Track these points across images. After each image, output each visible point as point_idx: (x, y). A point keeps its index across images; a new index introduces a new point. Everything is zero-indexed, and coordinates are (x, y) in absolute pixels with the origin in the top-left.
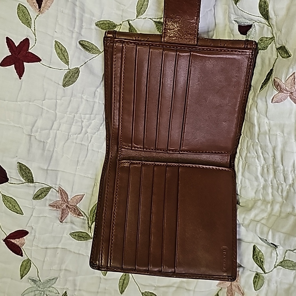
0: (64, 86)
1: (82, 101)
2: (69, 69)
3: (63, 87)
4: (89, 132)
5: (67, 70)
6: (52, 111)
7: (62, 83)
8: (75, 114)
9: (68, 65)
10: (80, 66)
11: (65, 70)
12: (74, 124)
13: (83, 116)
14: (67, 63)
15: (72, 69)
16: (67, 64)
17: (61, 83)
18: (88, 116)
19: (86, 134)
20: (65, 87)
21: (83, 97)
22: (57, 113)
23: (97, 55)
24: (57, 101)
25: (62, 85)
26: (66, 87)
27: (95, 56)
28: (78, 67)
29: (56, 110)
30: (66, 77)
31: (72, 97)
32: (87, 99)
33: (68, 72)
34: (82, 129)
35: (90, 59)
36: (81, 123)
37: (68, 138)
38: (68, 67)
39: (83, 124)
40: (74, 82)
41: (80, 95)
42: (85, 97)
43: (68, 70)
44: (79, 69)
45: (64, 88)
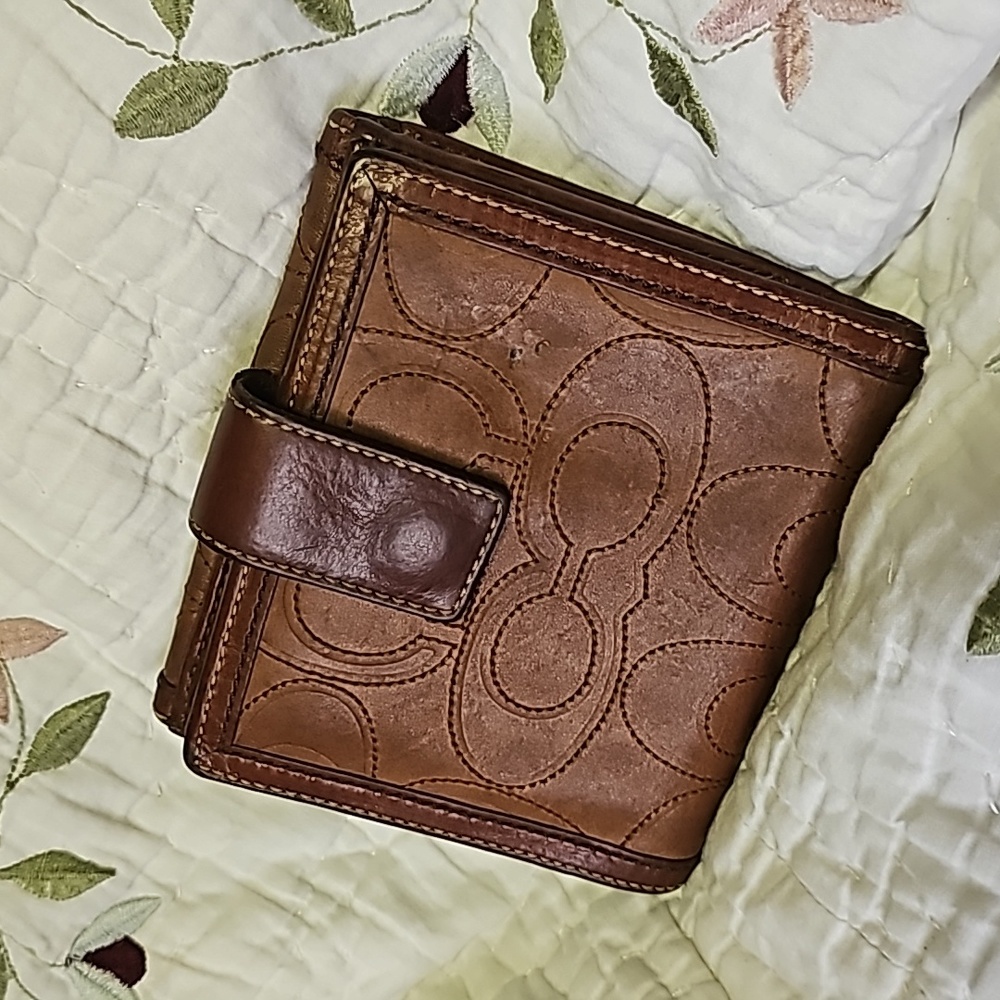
0: (122, 128)
1: (188, 233)
2: (176, 58)
3: (118, 130)
4: (170, 395)
5: (164, 57)
6: (19, 225)
7: (118, 111)
8: (128, 282)
9: (178, 38)
10: (236, 64)
11: (154, 53)
12: (109, 326)
13: (164, 304)
14: (178, 23)
15: (192, 63)
16: (173, 32)
17: (113, 106)
18: (190, 314)
19: (152, 399)
20: (123, 136)
21: (201, 215)
22: (41, 239)
23: (333, 35)
24: (58, 186)
25: (115, 123)
26: (133, 136)
27: (324, 39)
28: (228, 63)
29: (38, 224)
30: (145, 87)
31: (144, 194)
32: (215, 235)
33: (165, 67)
34: (142, 370)
35: (298, 45)
36: (144, 338)
37: (63, 388)
38: (177, 47)
39: (152, 347)
40: (177, 131)
41: (191, 200)
42: (208, 221)
43: (169, 63)
44: (226, 75)
45: (117, 136)
